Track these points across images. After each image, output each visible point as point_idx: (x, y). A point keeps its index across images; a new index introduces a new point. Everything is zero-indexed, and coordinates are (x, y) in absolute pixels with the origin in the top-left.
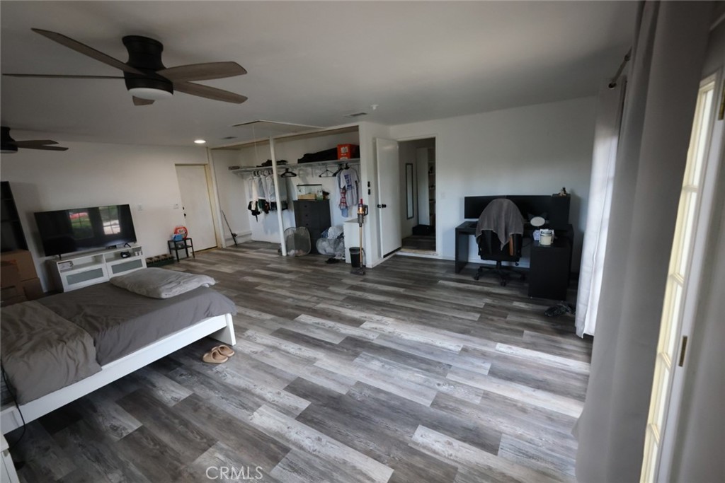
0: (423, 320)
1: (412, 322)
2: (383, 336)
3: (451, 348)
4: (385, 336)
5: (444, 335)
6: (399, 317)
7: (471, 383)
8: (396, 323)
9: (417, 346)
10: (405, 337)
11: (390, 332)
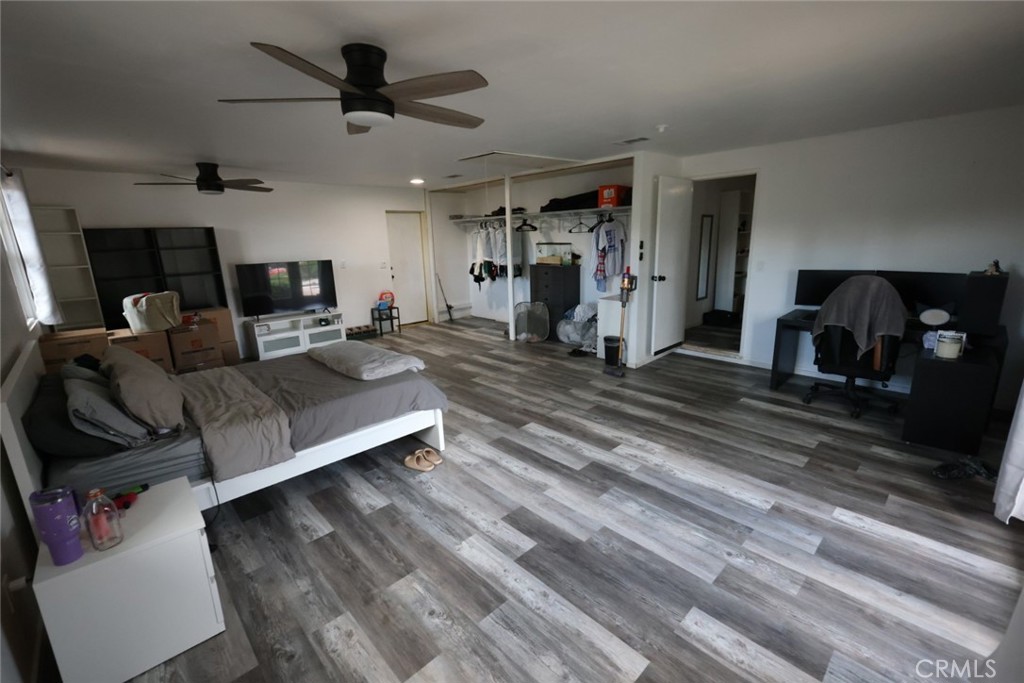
0: (712, 455)
1: (693, 455)
2: (645, 469)
3: (753, 502)
4: (650, 469)
5: (743, 480)
6: (673, 444)
7: (784, 562)
8: (667, 452)
9: (697, 491)
10: (680, 475)
11: (657, 465)
